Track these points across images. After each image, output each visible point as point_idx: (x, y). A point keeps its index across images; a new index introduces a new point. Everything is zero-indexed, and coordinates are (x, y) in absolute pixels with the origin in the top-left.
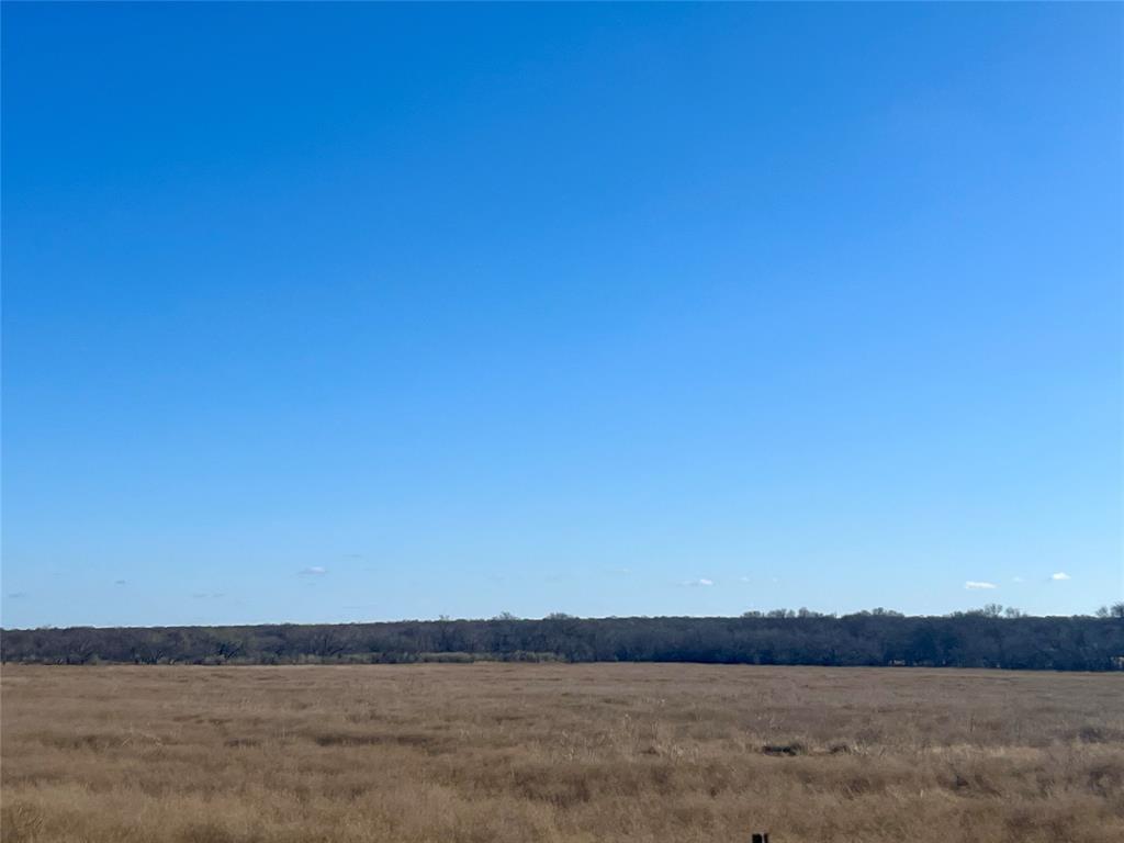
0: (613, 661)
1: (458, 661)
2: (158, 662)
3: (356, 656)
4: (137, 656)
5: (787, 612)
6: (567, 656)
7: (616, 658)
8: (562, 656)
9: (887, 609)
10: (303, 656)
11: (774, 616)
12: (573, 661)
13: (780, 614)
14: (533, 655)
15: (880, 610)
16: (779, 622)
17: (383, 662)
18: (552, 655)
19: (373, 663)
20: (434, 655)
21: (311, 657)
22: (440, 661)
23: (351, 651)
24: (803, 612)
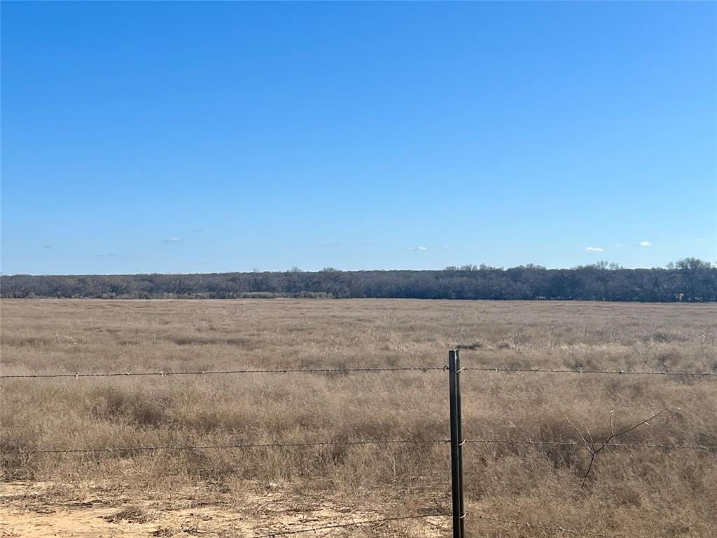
0: (363, 297)
1: (265, 297)
2: (73, 297)
3: (199, 294)
4: (59, 293)
5: (472, 267)
6: (334, 294)
7: (365, 296)
8: (331, 294)
9: (535, 265)
10: (166, 294)
11: (464, 269)
12: (337, 298)
13: (468, 268)
14: (313, 294)
15: (531, 265)
16: (468, 273)
17: (217, 298)
18: (325, 294)
19: (210, 298)
20: (249, 294)
21: (171, 294)
22: (254, 297)
23: (196, 291)
24: (483, 266)
